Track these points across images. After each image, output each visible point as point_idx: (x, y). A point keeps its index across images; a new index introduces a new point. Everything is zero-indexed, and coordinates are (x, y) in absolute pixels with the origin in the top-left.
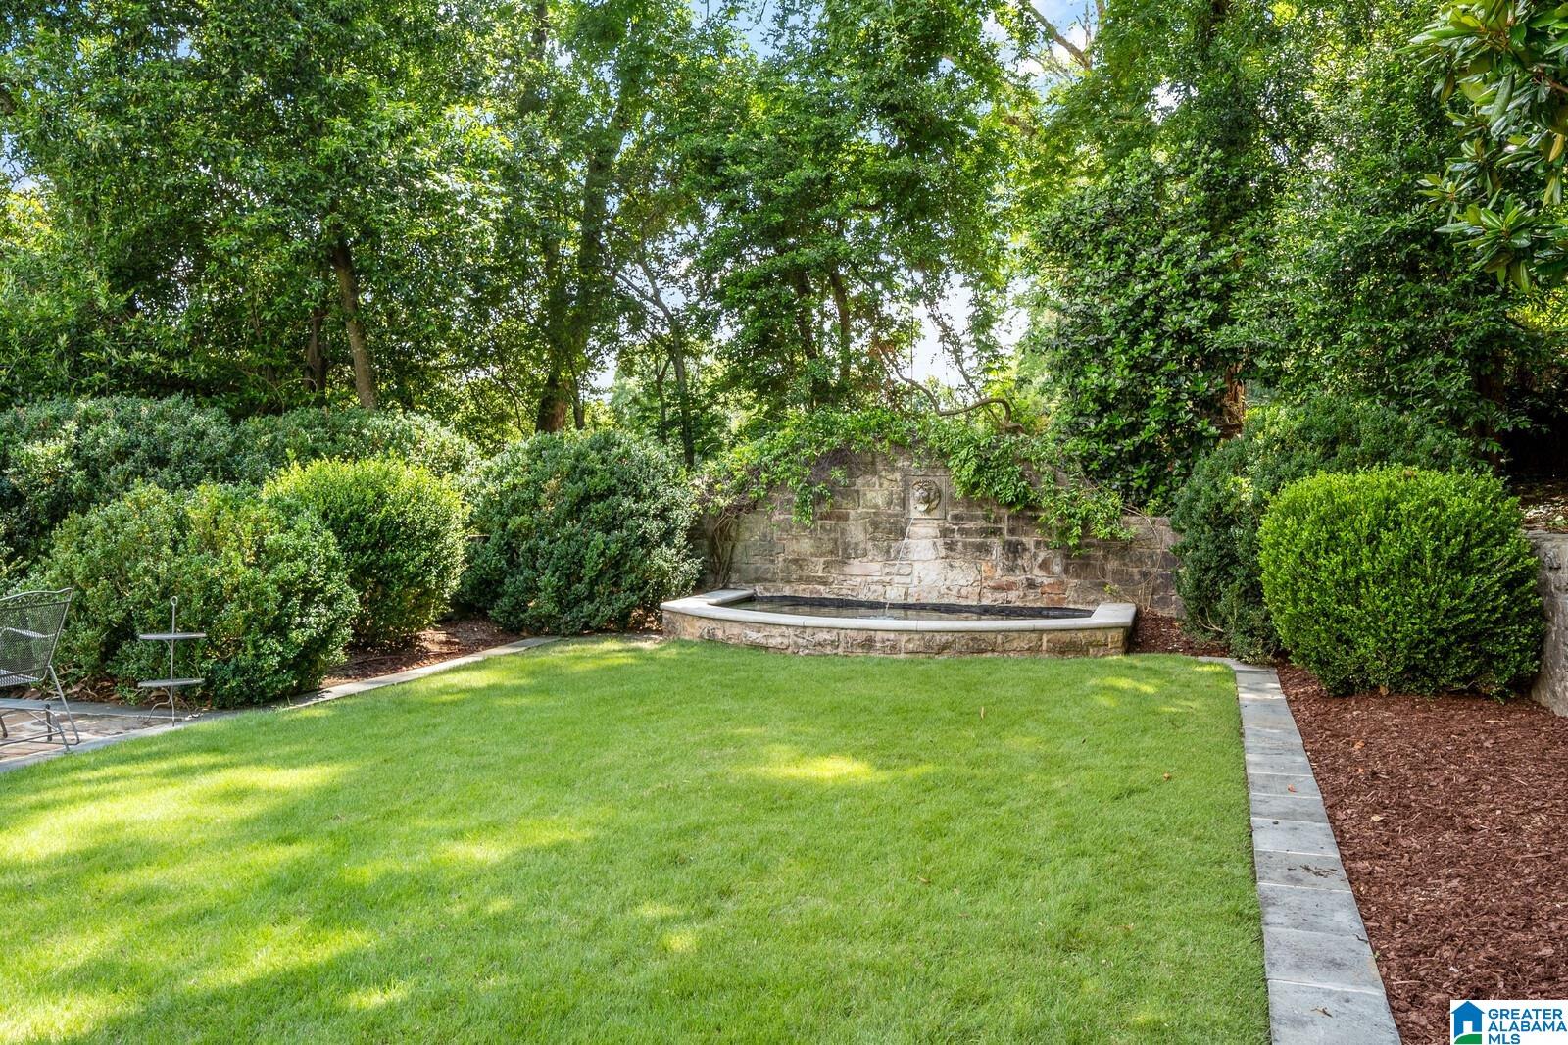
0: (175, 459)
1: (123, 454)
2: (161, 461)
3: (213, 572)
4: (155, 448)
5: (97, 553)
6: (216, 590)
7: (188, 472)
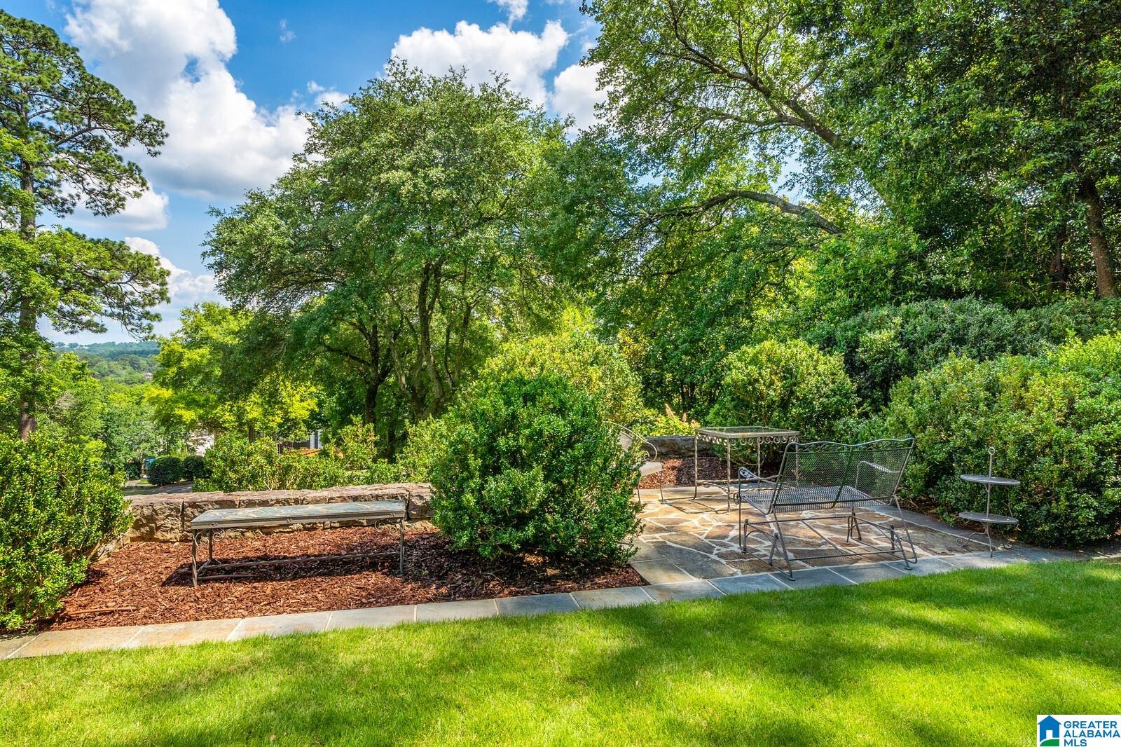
0: (972, 339)
1: (932, 338)
2: (960, 340)
3: (1027, 428)
4: (956, 332)
5: (926, 407)
6: (1029, 445)
7: (982, 348)
